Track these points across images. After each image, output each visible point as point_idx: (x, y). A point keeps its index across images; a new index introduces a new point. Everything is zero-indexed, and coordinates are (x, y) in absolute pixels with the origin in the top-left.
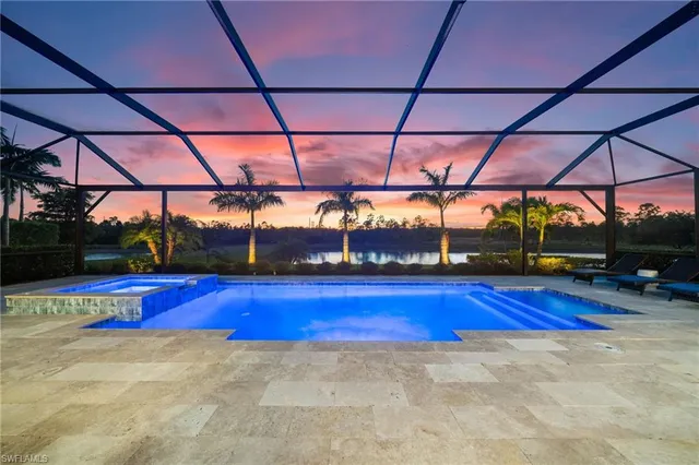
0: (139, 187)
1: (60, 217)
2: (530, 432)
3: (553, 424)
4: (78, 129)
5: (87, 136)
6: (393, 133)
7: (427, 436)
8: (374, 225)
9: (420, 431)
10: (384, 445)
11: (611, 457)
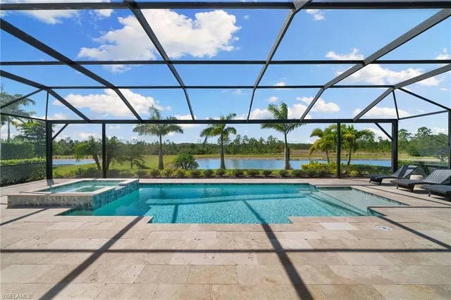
0: (87, 121)
1: (33, 138)
2: (329, 281)
3: (344, 276)
4: (48, 86)
5: (53, 90)
6: (252, 87)
7: (268, 283)
8: (241, 142)
9: (264, 280)
10: (243, 288)
11: (374, 295)
